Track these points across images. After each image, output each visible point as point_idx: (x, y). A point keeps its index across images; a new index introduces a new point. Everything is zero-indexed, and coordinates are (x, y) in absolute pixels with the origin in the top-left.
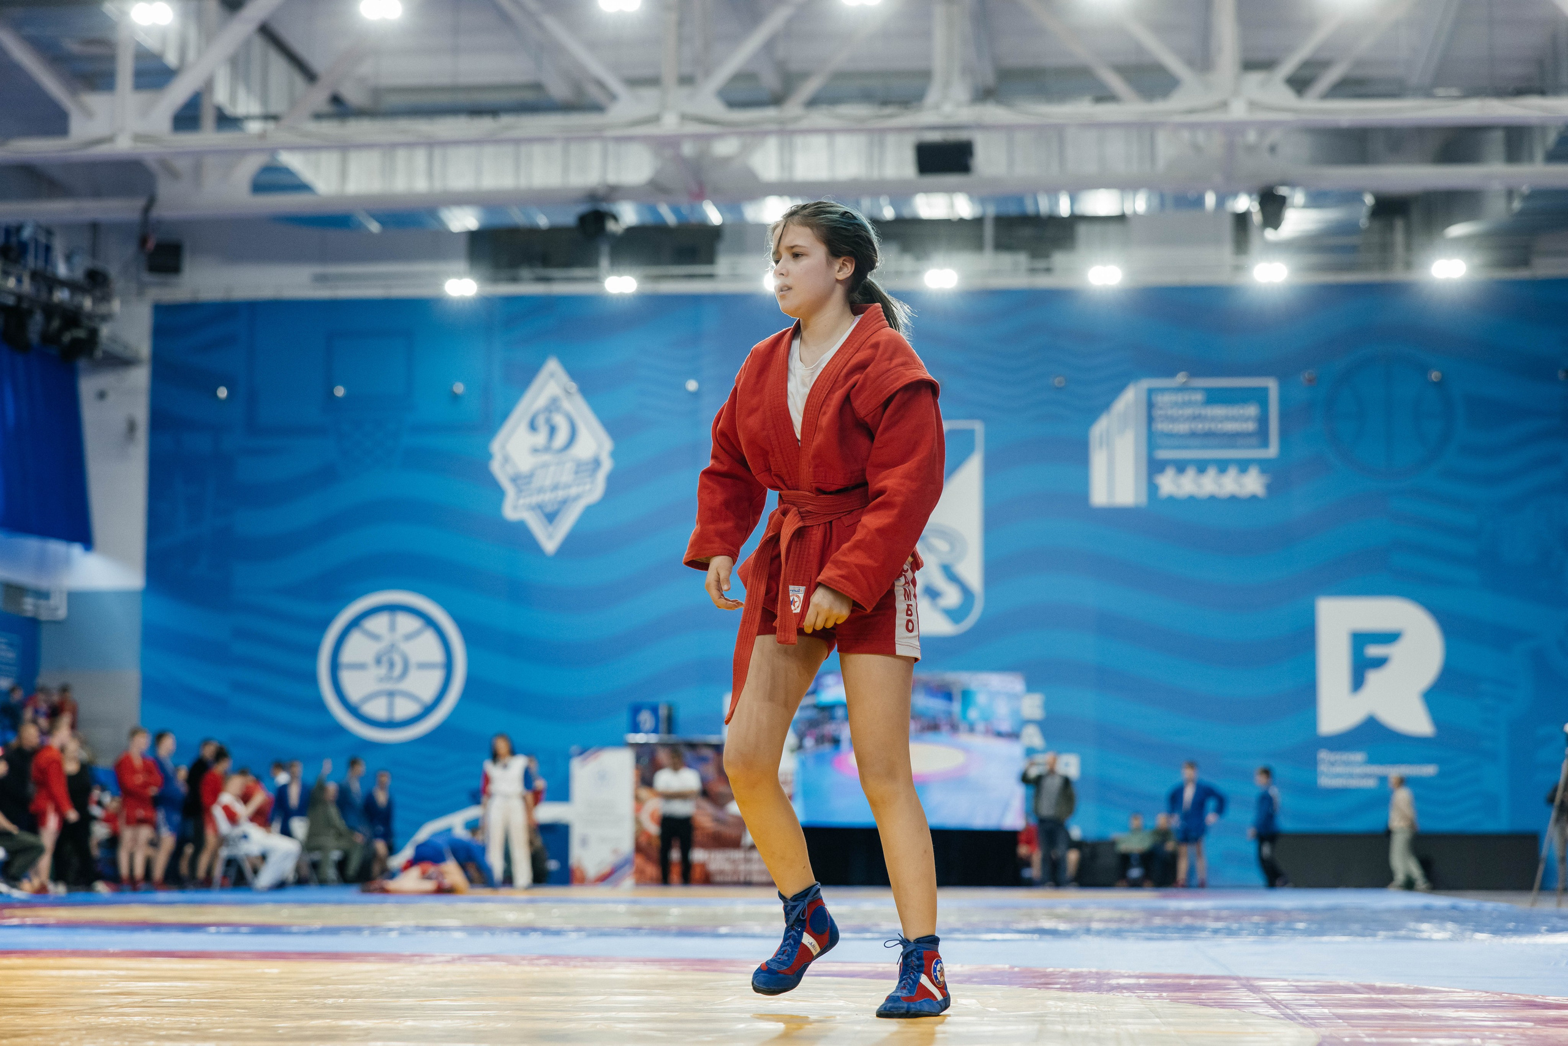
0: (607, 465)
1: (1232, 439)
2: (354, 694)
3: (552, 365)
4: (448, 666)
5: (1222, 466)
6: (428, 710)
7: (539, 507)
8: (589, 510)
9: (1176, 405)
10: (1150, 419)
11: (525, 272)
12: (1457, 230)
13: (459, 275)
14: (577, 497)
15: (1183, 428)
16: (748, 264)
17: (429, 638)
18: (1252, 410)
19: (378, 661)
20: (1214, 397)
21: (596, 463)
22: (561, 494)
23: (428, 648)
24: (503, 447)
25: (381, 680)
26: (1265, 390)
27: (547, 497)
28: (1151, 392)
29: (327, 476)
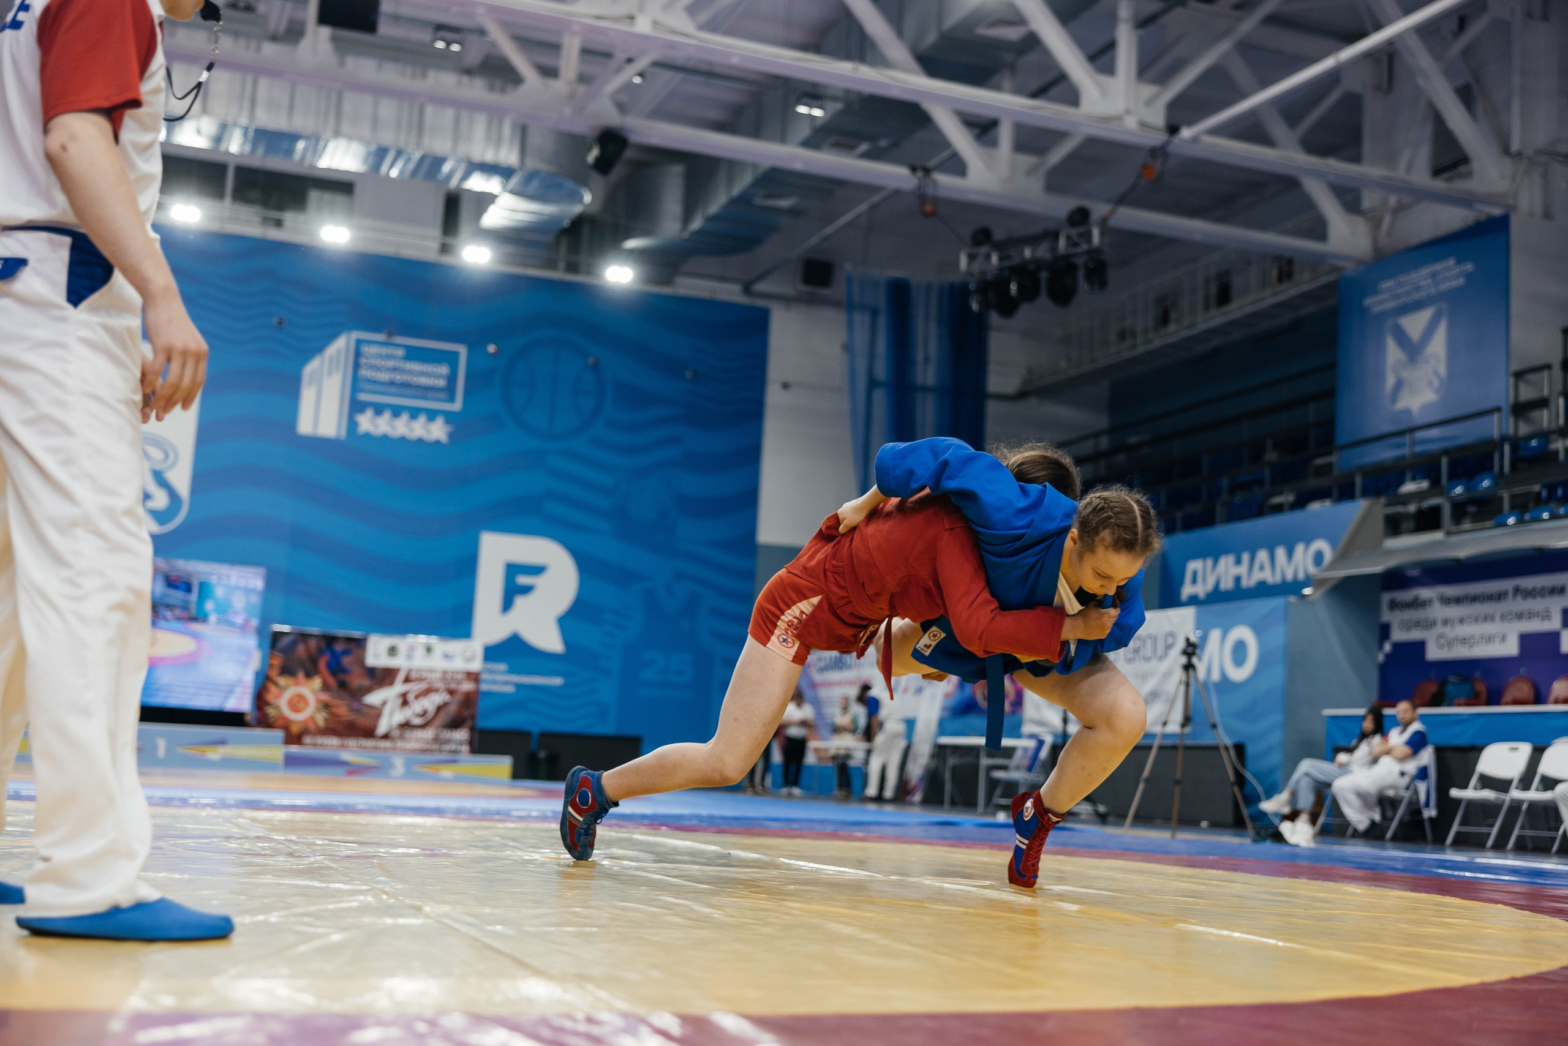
1: (425, 391)
5: (414, 413)
9: (380, 356)
10: (357, 366)
12: (631, 244)
15: (384, 376)
18: (444, 370)
20: (413, 354)
26: (457, 354)
28: (359, 342)
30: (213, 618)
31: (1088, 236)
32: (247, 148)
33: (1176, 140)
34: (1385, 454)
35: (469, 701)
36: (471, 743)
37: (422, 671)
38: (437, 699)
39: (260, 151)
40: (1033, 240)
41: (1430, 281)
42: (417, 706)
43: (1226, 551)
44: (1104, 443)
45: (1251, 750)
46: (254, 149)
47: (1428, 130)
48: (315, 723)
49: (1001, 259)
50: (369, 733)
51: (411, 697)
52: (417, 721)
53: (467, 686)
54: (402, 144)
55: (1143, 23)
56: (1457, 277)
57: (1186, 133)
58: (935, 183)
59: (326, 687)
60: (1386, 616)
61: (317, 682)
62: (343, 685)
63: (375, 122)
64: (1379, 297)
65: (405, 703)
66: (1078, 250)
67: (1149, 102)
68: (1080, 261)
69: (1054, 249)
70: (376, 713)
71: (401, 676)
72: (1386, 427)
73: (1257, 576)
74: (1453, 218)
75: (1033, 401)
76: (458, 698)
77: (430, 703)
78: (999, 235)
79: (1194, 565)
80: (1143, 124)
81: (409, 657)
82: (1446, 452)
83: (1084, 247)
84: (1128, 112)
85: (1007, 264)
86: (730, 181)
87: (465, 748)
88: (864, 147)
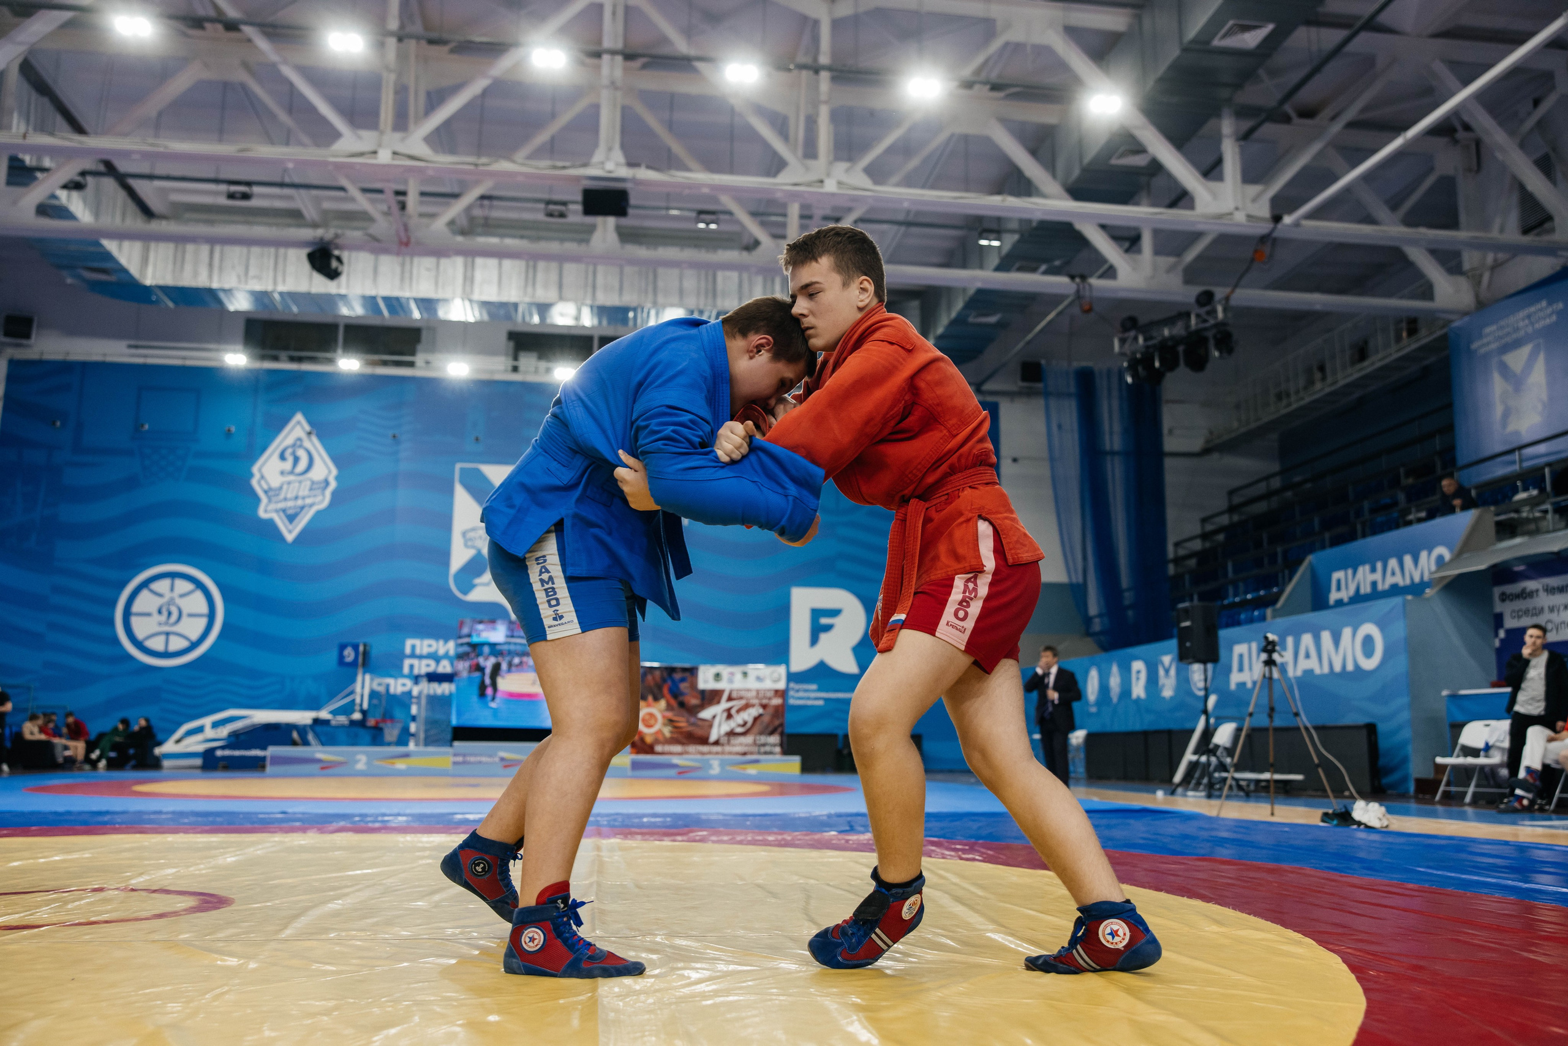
0: (333, 484)
2: (140, 634)
3: (299, 417)
4: (211, 616)
6: (194, 645)
7: (284, 511)
8: (318, 513)
11: (283, 354)
13: (235, 351)
14: (311, 505)
16: (437, 359)
17: (199, 596)
19: (160, 612)
21: (327, 483)
22: (300, 502)
23: (197, 603)
24: (260, 470)
25: (160, 624)
27: (290, 504)
29: (131, 483)
31: (1214, 312)
32: (596, 322)
33: (1279, 226)
34: (1499, 470)
35: (779, 711)
36: (781, 745)
37: (741, 690)
38: (754, 712)
39: (605, 322)
40: (1170, 321)
41: (1527, 321)
42: (739, 718)
43: (1363, 563)
44: (1276, 483)
45: (1381, 728)
46: (600, 322)
47: (1515, 198)
48: (663, 734)
49: (1145, 340)
50: (704, 741)
51: (733, 711)
52: (740, 730)
53: (777, 701)
54: (701, 307)
55: (1245, 137)
56: (1550, 315)
57: (1288, 220)
58: (1090, 285)
59: (669, 707)
60: (1499, 607)
61: (663, 703)
62: (682, 705)
63: (681, 292)
64: (1485, 340)
65: (729, 716)
66: (1207, 325)
67: (1254, 200)
68: (1210, 334)
69: (1188, 326)
70: (709, 724)
71: (725, 696)
72: (1499, 448)
73: (1390, 580)
74: (1543, 266)
75: (1215, 456)
76: (770, 711)
77: (749, 715)
78: (1143, 320)
79: (1337, 575)
80: (1249, 217)
81: (731, 681)
82: (1549, 465)
83: (1212, 322)
84: (1237, 209)
85: (1150, 343)
86: (949, 308)
87: (778, 749)
88: (1043, 267)
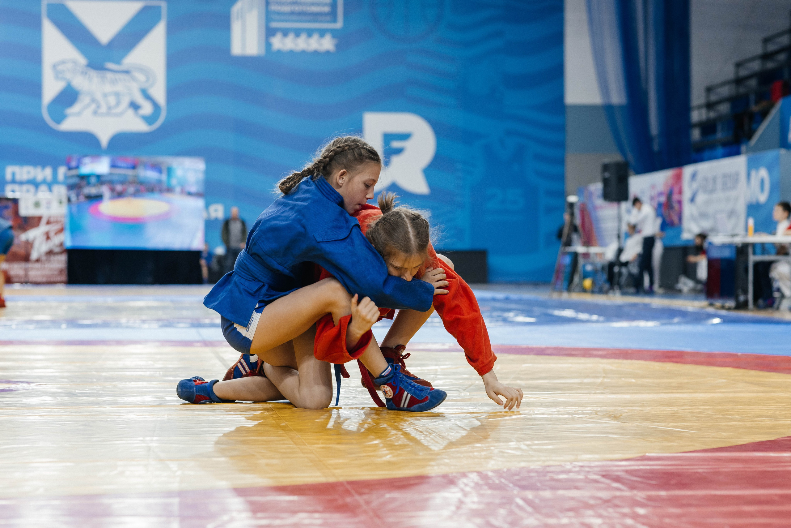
1: (315, 17)
10: (267, 3)
18: (328, 1)
30: (178, 189)
